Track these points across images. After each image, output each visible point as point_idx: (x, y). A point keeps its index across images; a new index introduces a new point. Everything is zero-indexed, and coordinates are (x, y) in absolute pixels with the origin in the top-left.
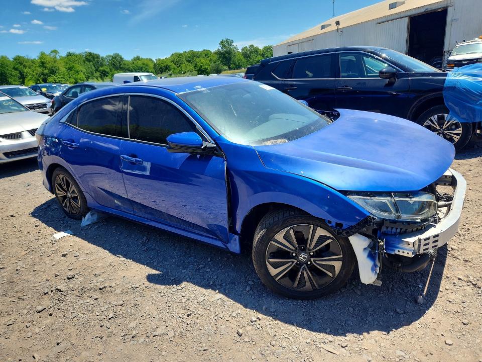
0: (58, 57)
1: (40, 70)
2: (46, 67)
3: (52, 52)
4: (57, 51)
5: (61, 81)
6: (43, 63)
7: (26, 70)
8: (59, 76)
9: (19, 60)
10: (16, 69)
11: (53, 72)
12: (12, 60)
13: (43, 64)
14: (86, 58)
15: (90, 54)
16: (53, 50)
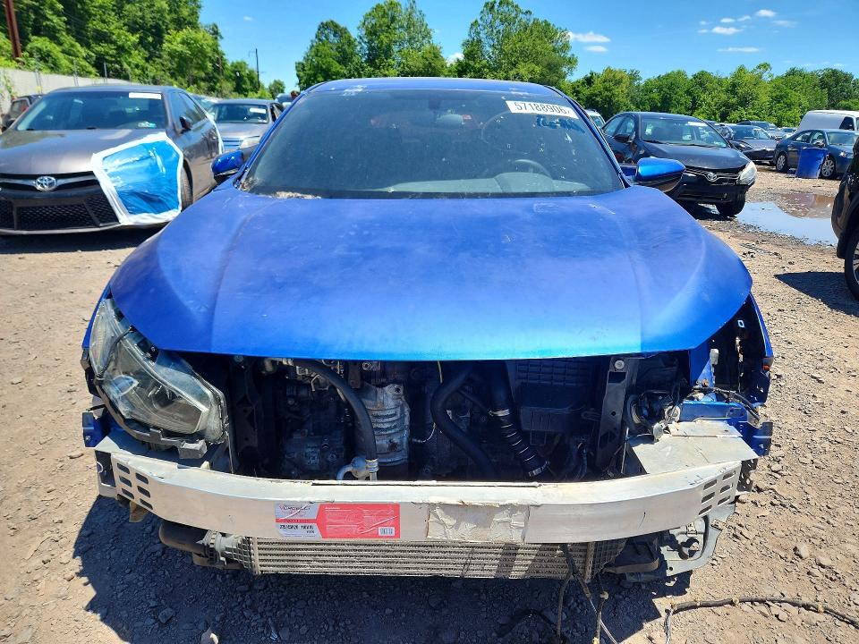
0: (766, 77)
1: (724, 97)
2: (736, 94)
3: (759, 67)
4: (769, 65)
5: (752, 119)
6: (734, 85)
7: (703, 96)
8: (751, 111)
9: (701, 80)
10: (689, 93)
11: (744, 102)
12: (690, 77)
13: (733, 88)
14: (822, 80)
15: (834, 72)
16: (762, 63)
